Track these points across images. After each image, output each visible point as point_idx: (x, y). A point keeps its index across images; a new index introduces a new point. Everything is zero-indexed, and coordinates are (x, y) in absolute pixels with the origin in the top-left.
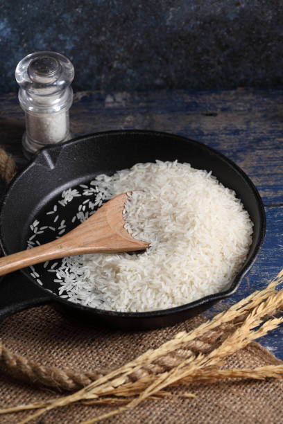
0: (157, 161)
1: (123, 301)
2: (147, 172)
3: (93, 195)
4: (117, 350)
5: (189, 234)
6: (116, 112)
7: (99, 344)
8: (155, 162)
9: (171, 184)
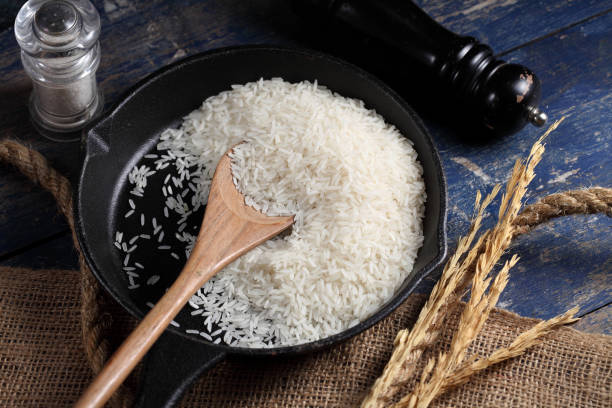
0: (233, 86)
1: (299, 312)
2: (229, 109)
3: (171, 165)
4: (322, 381)
5: (346, 190)
6: (130, 24)
7: (296, 382)
8: (231, 89)
9: (278, 120)
